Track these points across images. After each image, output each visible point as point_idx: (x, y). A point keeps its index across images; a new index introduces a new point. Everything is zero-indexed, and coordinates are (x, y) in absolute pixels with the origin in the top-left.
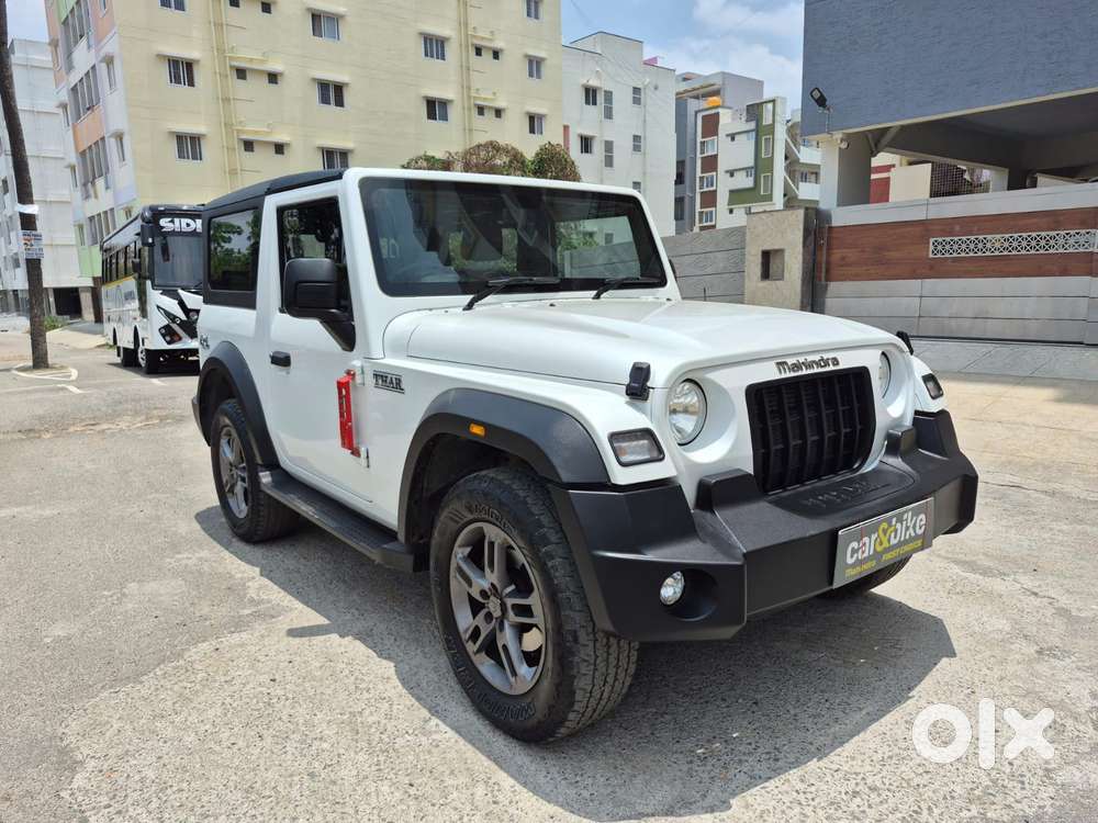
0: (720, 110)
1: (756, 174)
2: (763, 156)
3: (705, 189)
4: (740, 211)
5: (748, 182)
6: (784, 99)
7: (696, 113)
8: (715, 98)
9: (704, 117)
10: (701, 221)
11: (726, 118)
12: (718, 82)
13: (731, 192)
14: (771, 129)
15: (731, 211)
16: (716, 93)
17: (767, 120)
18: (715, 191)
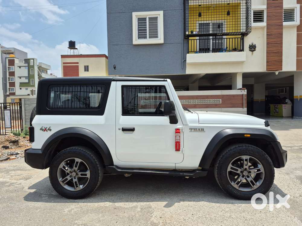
0: (15, 59)
1: (29, 79)
2: (31, 74)
3: (11, 81)
4: (24, 89)
5: (27, 81)
6: (37, 59)
7: (6, 58)
8: (12, 55)
9: (9, 60)
10: (9, 91)
11: (17, 61)
12: (13, 51)
13: (20, 83)
14: (33, 67)
15: (21, 89)
16: (12, 53)
17: (32, 64)
18: (14, 82)
